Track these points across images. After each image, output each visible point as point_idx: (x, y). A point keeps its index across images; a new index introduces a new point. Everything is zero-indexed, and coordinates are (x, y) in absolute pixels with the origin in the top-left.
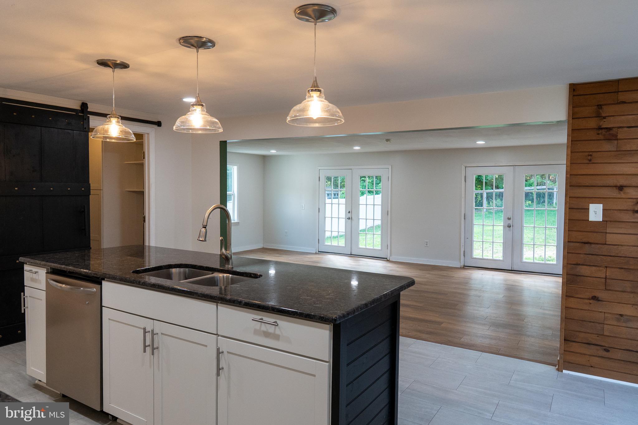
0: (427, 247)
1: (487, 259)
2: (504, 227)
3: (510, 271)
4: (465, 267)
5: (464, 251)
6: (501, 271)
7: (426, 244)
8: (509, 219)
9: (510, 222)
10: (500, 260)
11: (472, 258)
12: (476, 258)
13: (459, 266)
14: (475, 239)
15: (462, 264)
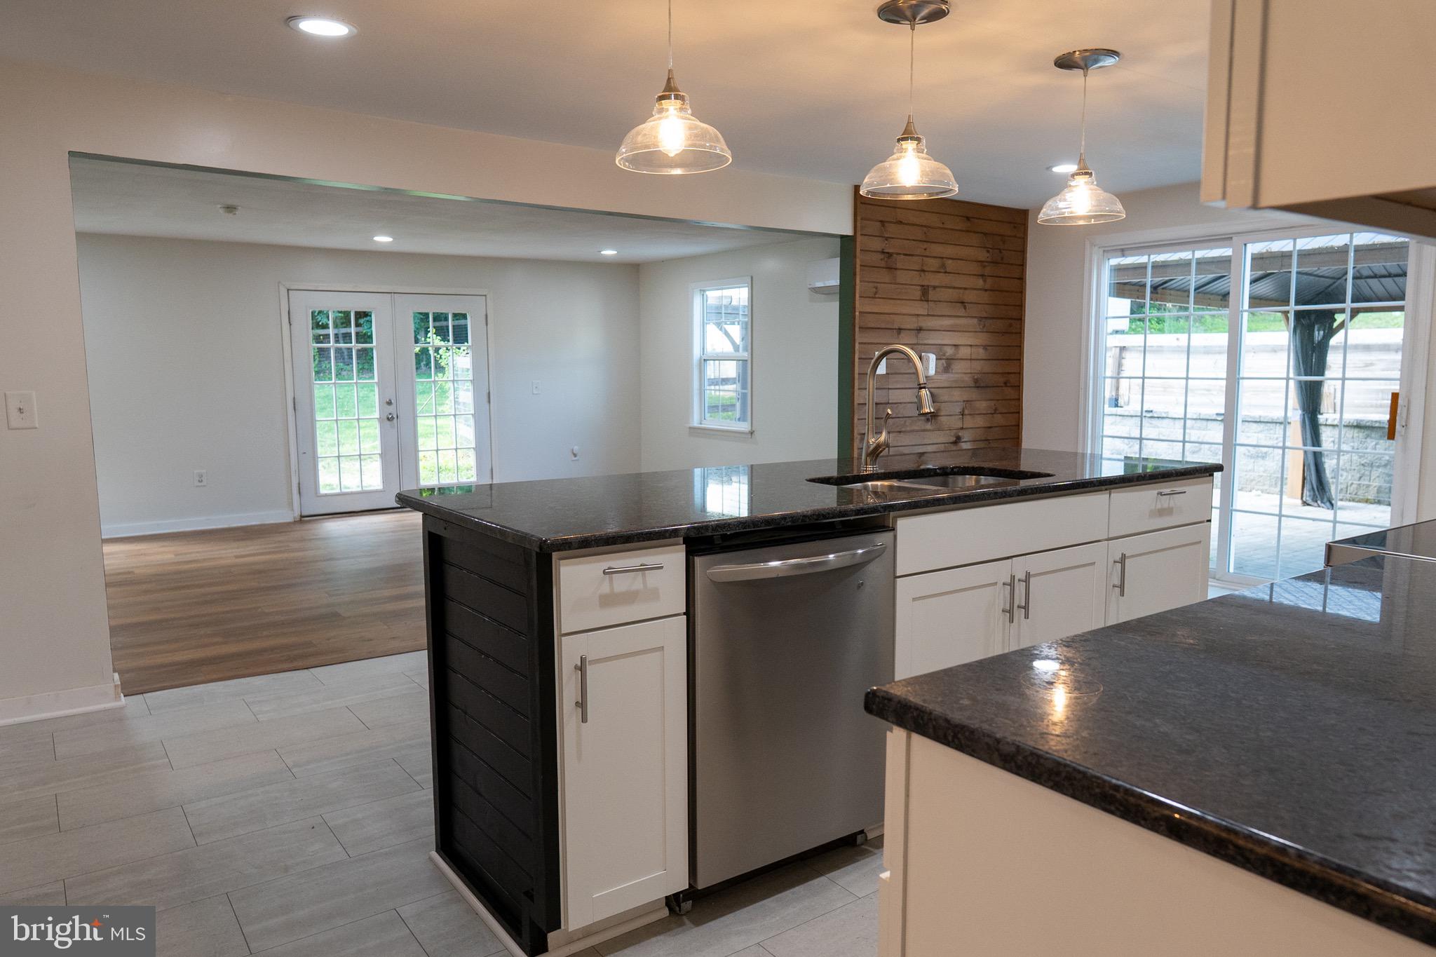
0: (201, 486)
1: (352, 493)
2: (380, 420)
3: (399, 510)
4: (303, 519)
5: (299, 484)
6: (382, 512)
7: (198, 479)
8: (389, 403)
9: (392, 409)
10: (377, 491)
11: (318, 495)
12: (326, 495)
13: (289, 519)
14: (321, 451)
15: (297, 514)
